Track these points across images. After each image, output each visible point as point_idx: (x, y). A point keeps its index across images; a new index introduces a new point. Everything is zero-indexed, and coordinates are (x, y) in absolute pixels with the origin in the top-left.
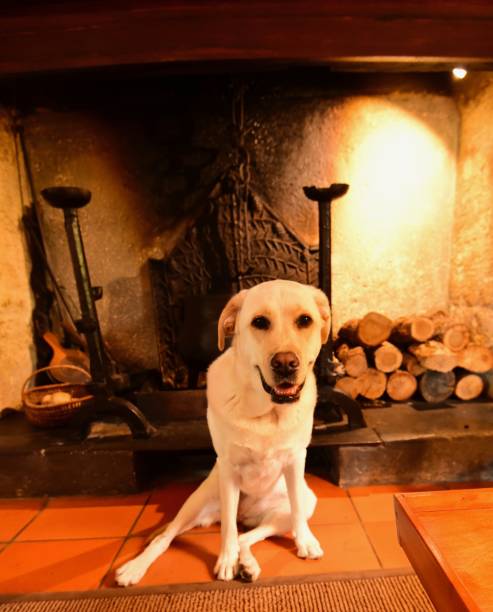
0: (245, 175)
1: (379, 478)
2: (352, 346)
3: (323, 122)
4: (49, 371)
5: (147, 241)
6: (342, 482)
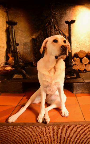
0: (53, 21)
1: (84, 92)
2: (77, 58)
3: (70, 11)
4: (8, 62)
5: (32, 34)
6: (74, 92)
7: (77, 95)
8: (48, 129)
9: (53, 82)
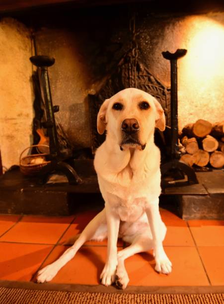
0: (136, 54)
1: (207, 216)
2: (189, 137)
3: (174, 29)
4: (37, 147)
5: (88, 86)
6: (184, 216)
7: (191, 223)
8: (124, 301)
9: (130, 199)
